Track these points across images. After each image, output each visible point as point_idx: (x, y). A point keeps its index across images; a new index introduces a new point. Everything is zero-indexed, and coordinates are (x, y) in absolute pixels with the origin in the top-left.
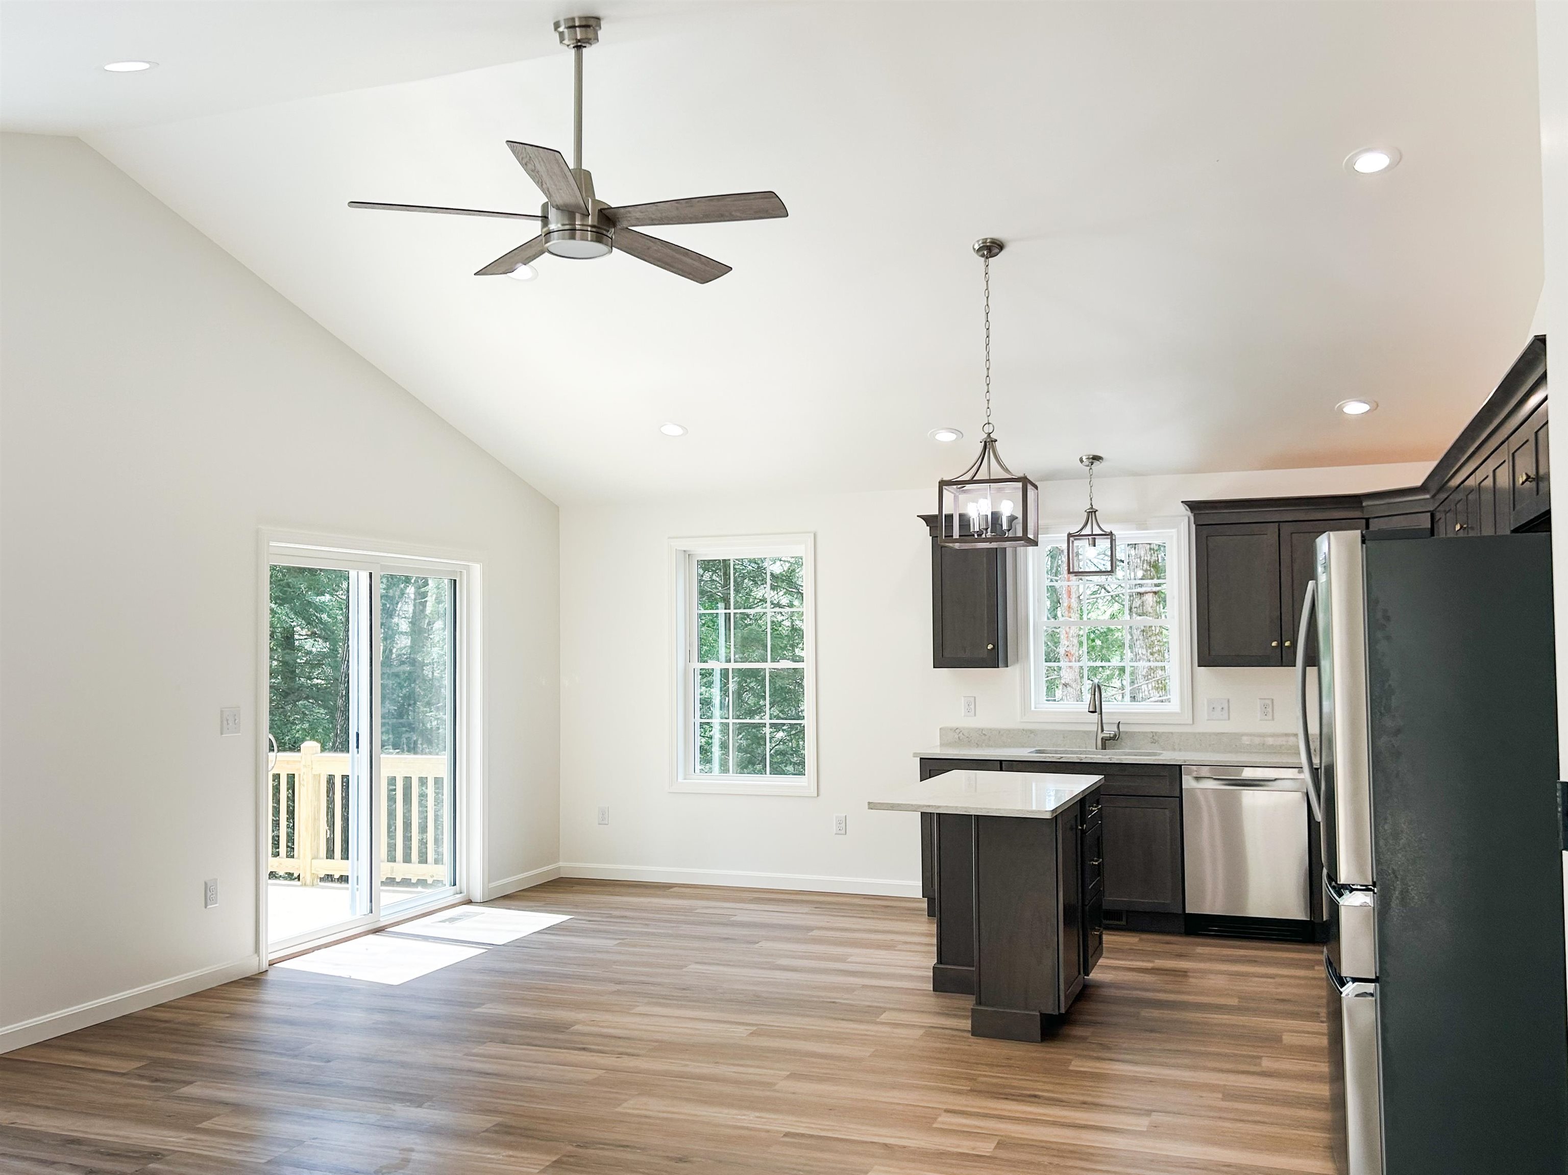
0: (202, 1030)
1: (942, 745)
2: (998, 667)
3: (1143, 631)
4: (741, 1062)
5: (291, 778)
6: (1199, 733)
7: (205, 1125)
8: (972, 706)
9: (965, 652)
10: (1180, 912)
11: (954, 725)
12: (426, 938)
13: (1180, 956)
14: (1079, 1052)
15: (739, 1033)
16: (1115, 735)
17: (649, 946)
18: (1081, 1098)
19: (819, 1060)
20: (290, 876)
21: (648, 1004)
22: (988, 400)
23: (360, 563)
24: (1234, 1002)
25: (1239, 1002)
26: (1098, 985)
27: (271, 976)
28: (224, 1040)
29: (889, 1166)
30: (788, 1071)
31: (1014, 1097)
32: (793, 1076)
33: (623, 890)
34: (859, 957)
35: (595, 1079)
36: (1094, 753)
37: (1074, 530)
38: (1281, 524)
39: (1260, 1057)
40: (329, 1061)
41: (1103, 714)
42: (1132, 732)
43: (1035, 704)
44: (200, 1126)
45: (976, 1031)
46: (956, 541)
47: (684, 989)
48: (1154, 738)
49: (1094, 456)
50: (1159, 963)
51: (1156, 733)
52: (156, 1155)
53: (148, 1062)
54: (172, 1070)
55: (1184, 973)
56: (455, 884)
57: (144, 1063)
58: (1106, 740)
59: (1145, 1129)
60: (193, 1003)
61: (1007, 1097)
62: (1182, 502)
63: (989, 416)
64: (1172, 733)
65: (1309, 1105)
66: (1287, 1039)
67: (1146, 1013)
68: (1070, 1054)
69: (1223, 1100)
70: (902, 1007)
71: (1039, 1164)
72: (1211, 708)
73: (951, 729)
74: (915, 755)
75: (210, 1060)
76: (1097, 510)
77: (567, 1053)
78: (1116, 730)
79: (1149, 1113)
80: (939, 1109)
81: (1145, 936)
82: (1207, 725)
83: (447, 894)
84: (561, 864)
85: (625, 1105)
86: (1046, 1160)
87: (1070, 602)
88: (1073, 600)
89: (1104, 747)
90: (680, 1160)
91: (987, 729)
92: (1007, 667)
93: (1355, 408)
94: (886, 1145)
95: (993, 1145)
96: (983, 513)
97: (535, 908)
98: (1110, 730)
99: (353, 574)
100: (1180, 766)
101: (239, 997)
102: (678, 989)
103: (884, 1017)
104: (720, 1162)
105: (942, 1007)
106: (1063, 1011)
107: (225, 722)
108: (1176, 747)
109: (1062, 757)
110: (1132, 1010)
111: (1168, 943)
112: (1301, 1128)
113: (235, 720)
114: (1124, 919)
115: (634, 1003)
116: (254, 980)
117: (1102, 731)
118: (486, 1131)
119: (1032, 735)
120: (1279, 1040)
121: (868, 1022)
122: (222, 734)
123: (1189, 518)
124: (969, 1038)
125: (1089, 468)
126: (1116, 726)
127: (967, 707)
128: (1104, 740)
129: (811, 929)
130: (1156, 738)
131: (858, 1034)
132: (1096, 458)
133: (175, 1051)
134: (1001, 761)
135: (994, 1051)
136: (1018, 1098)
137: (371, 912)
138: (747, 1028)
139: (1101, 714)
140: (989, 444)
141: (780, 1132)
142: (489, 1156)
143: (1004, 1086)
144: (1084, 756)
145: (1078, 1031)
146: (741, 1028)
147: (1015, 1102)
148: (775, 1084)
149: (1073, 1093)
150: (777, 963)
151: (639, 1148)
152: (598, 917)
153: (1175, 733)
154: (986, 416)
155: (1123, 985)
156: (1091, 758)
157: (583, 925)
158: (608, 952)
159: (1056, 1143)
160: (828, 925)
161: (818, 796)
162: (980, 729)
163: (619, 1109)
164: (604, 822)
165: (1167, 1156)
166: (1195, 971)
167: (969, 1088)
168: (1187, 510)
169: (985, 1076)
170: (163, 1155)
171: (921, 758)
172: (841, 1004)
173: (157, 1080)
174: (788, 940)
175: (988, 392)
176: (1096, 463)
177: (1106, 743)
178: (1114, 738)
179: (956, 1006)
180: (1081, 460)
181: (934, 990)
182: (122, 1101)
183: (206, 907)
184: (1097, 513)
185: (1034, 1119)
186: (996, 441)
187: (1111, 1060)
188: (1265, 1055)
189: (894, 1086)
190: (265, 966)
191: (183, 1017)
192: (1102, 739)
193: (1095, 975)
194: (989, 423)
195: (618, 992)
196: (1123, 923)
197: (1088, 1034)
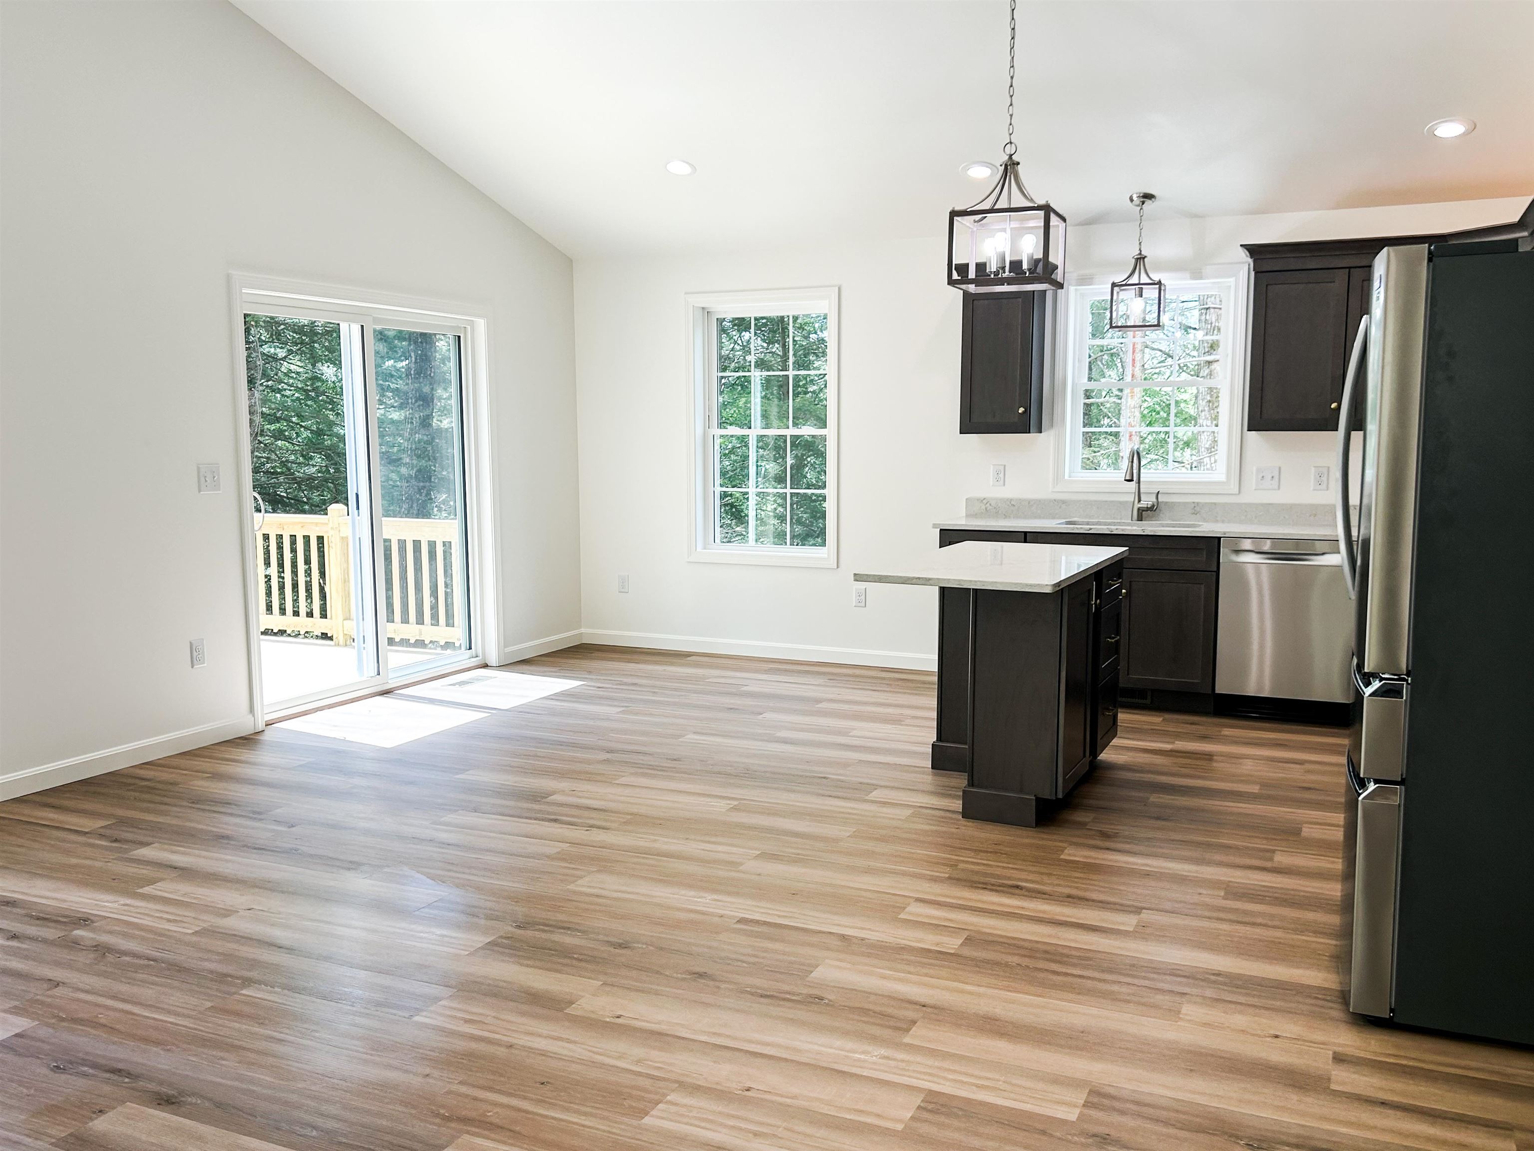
0: (181, 790)
1: (967, 516)
2: (1029, 432)
3: (1210, 401)
4: (713, 839)
5: (320, 539)
6: (1245, 504)
7: (147, 890)
8: (1002, 475)
9: (994, 417)
10: (1210, 692)
11: (982, 495)
12: (432, 701)
13: (1204, 738)
14: (1075, 840)
15: (719, 808)
16: (1153, 506)
17: (651, 715)
18: (1067, 891)
19: (794, 839)
20: (325, 636)
21: (635, 774)
22: (1011, 116)
23: (352, 315)
24: (1255, 789)
25: (1260, 789)
26: (1110, 767)
27: (268, 736)
28: (198, 801)
29: (841, 960)
30: (759, 850)
31: (994, 888)
32: (766, 856)
33: (642, 657)
34: (863, 731)
35: (558, 853)
36: (1128, 524)
37: (1118, 279)
38: (1352, 270)
39: (1274, 851)
40: (293, 826)
41: (1141, 483)
42: (1172, 502)
43: (1070, 473)
44: (140, 891)
45: (968, 813)
46: (971, 282)
47: (675, 760)
48: (1196, 509)
49: (1145, 194)
50: (1180, 745)
51: (1198, 503)
52: (85, 921)
53: (114, 821)
54: (135, 830)
55: (1209, 757)
56: (470, 648)
57: (109, 823)
58: (1143, 511)
59: (1132, 929)
60: (183, 762)
61: (985, 887)
62: (1241, 245)
63: (1011, 134)
64: (1215, 504)
65: (1319, 907)
66: (1306, 831)
67: (1154, 798)
68: (1065, 842)
69: (1225, 898)
70: (896, 785)
71: (1007, 965)
72: (1260, 476)
73: (978, 500)
74: (935, 526)
75: (174, 822)
76: (1145, 257)
77: (537, 824)
78: (1155, 500)
79: (1138, 910)
80: (910, 897)
81: (1168, 716)
82: (1253, 495)
83: (463, 658)
84: (583, 630)
85: (580, 882)
86: (1015, 960)
87: (1133, 371)
88: (1137, 369)
89: (1140, 518)
90: (621, 946)
91: (1016, 500)
92: (1041, 432)
93: (1450, 130)
94: (843, 937)
95: (960, 941)
96: (1000, 249)
97: (548, 674)
98: (1147, 501)
99: (344, 327)
100: (1219, 538)
101: (227, 756)
102: (670, 759)
103: (875, 795)
104: (661, 949)
105: (940, 786)
106: (1060, 796)
107: (203, 479)
108: (1218, 519)
109: (1091, 529)
110: (1141, 795)
111: (1192, 724)
112: (1306, 933)
113: (214, 477)
114: (1149, 697)
115: (618, 773)
116: (248, 740)
117: (1139, 501)
118: (429, 906)
119: (1064, 506)
120: (1297, 832)
121: (855, 800)
122: (200, 491)
123: (1249, 265)
124: (959, 820)
125: (1139, 208)
126: (1154, 496)
127: (996, 475)
128: (1141, 511)
129: (819, 701)
130: (1197, 509)
131: (843, 813)
132: (1148, 196)
133: (143, 810)
134: (1025, 533)
135: (983, 835)
136: (998, 888)
137: (379, 674)
138: (729, 802)
139: (1139, 482)
140: (1010, 167)
141: (734, 917)
142: (422, 934)
143: (986, 875)
144: (1115, 527)
145: (1079, 816)
146: (723, 803)
147: (994, 893)
148: (741, 864)
149: (1059, 885)
150: (777, 735)
151: (579, 931)
152: (608, 684)
153: (1219, 503)
154: (1008, 135)
155: (1136, 768)
156: (1123, 530)
157: (591, 692)
158: (608, 719)
159: (1030, 941)
160: (839, 697)
161: (838, 567)
162: (1008, 499)
163: (571, 887)
164: (623, 590)
165: (1151, 961)
166: (1222, 755)
167: (947, 875)
168: (1247, 256)
169: (967, 862)
170: (93, 922)
171: (941, 530)
172: (833, 780)
173: (116, 841)
174: (795, 712)
175: (1011, 105)
176: (1148, 202)
177: (1142, 514)
178: (1151, 509)
179: (952, 784)
180: (1131, 200)
181: (933, 768)
182: (74, 861)
183: (192, 667)
184: (1146, 259)
185: (1011, 913)
186: (1018, 164)
187: (1108, 849)
188: (1279, 848)
189: (868, 871)
190: (261, 726)
191: (165, 775)
192: (1139, 509)
193: (1105, 756)
194: (1011, 143)
195: (607, 761)
196: (1148, 701)
197: (1087, 820)
